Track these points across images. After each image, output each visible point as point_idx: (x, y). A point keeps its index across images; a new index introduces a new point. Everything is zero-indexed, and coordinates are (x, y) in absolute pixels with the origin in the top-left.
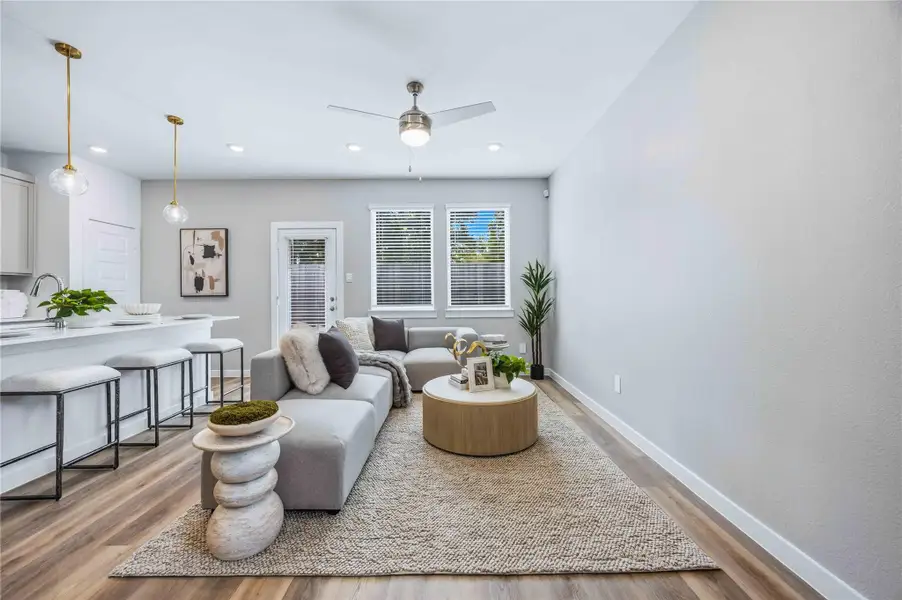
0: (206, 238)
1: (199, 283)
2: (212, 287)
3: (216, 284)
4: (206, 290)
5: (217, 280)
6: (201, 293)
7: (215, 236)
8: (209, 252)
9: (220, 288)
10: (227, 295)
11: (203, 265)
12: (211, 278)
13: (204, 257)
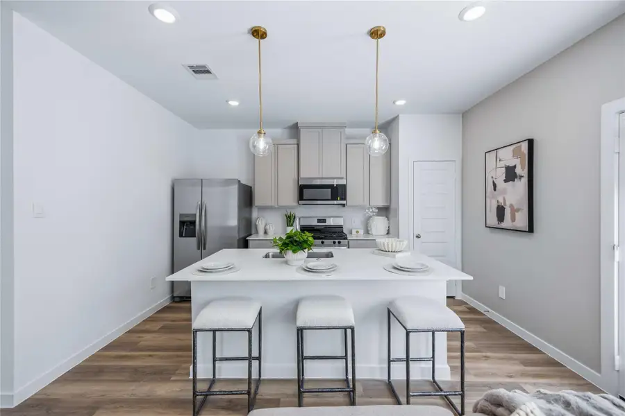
0: (508, 157)
1: (501, 212)
2: (513, 219)
3: (517, 215)
4: (507, 223)
5: (518, 210)
6: (503, 225)
7: (516, 153)
8: (511, 174)
9: (521, 221)
10: (531, 229)
11: (504, 192)
12: (511, 206)
13: (506, 181)
